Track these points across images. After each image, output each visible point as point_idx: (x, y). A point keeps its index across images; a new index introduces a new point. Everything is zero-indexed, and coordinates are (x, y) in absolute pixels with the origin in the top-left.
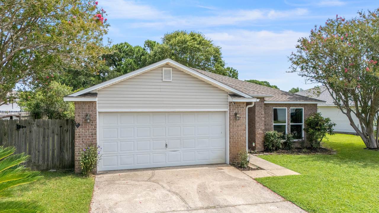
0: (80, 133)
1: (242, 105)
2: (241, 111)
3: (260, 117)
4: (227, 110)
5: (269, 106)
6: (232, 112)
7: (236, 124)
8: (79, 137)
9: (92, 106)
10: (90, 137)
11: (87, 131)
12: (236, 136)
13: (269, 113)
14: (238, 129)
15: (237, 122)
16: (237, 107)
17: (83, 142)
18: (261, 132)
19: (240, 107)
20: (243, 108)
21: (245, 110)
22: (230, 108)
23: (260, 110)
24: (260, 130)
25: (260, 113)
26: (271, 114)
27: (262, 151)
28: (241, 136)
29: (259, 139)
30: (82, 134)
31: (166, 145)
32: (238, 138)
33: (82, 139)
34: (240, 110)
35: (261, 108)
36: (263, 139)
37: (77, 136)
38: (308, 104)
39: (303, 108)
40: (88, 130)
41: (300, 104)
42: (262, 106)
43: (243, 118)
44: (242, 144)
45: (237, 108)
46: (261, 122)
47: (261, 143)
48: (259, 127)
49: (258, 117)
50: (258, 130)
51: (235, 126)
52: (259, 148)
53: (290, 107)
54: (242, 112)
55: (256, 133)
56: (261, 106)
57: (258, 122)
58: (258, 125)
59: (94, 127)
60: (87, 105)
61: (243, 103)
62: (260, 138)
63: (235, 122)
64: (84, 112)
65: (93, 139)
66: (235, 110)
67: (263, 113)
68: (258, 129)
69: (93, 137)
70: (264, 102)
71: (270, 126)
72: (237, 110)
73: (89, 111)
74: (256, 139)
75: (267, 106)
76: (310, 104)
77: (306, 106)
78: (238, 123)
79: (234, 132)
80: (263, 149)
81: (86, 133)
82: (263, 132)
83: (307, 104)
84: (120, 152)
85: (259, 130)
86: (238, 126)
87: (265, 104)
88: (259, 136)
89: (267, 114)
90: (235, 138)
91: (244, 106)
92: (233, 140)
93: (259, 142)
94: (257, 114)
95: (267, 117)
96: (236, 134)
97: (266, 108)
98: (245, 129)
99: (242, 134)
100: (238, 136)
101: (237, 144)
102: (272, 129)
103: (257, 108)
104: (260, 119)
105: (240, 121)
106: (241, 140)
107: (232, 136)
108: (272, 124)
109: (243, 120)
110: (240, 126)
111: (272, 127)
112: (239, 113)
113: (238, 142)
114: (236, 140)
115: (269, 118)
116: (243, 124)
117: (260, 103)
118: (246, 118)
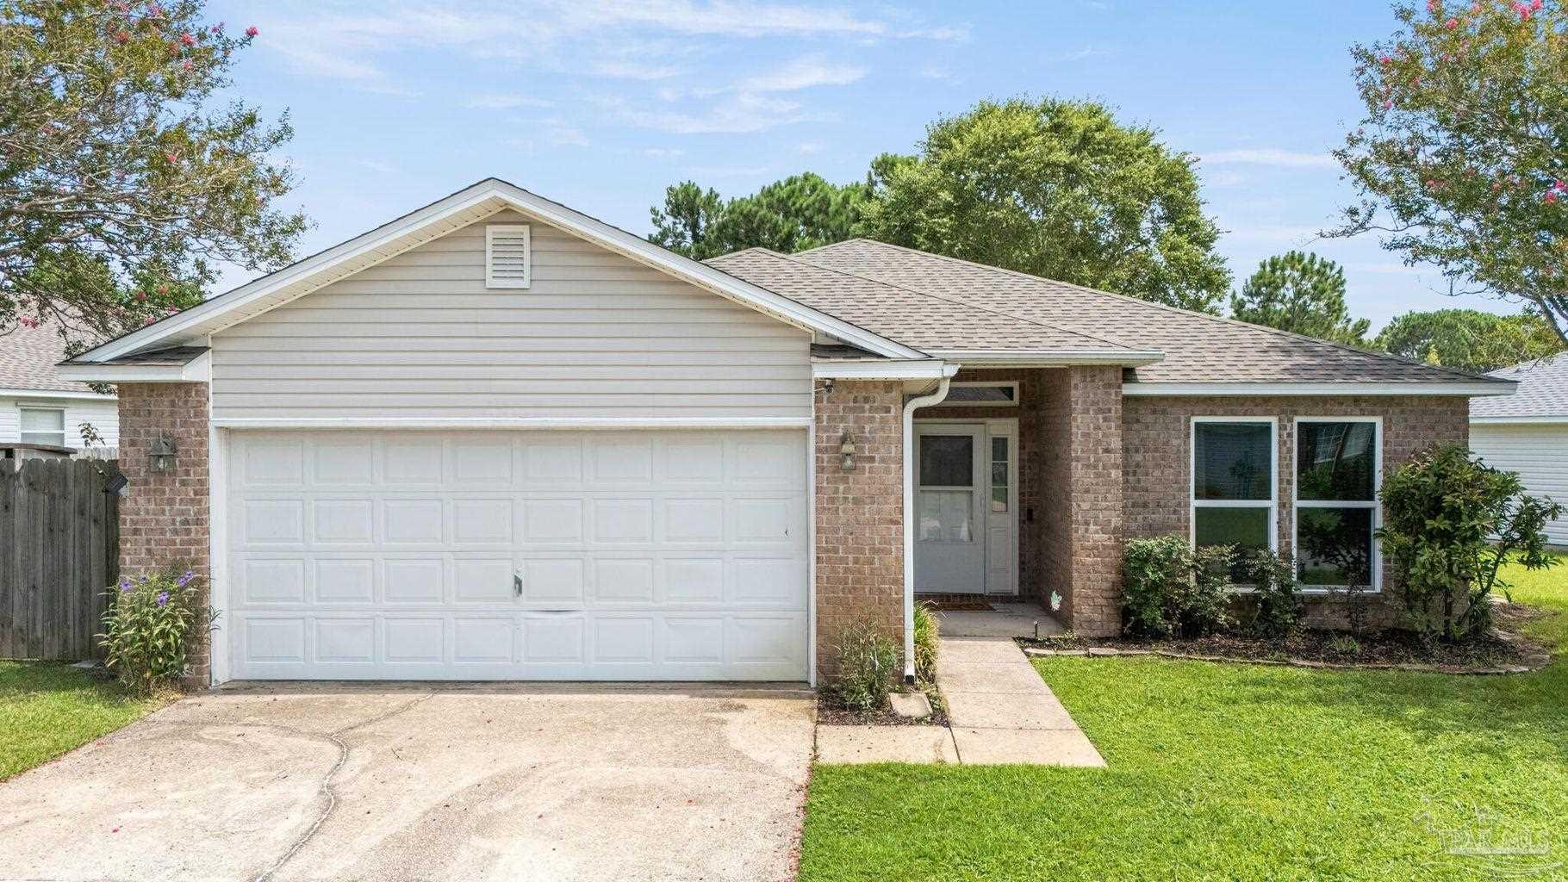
0: (138, 514)
1: (880, 398)
2: (876, 425)
3: (1095, 467)
4: (807, 420)
5: (1169, 410)
6: (826, 430)
7: (847, 490)
8: (136, 532)
9: (186, 402)
10: (176, 532)
11: (167, 508)
12: (846, 551)
13: (1167, 443)
14: (861, 518)
15: (851, 481)
16: (851, 404)
17: (149, 551)
18: (1101, 538)
19: (867, 406)
20: (888, 410)
21: (900, 419)
22: (818, 410)
23: (1098, 428)
24: (1096, 532)
25: (1098, 442)
26: (1179, 451)
27: (1112, 635)
29: (1093, 576)
30: (145, 521)
31: (518, 582)
33: (148, 542)
34: (872, 420)
35: (1105, 420)
36: (1112, 577)
37: (125, 527)
38: (1411, 397)
39: (1378, 421)
40: (171, 502)
41: (1357, 399)
42: (1110, 410)
43: (883, 460)
44: (881, 591)
45: (853, 410)
46: (1103, 489)
47: (1105, 594)
48: (1091, 513)
49: (1088, 466)
50: (1087, 531)
51: (845, 498)
52: (1090, 621)
53: (1296, 413)
54: (883, 429)
55: (1076, 545)
56: (1100, 411)
57: (1087, 491)
58: (1085, 506)
59: (192, 494)
60: (166, 400)
61: (889, 385)
62: (1100, 568)
63: (845, 480)
64: (153, 429)
65: (190, 543)
66: (842, 419)
67: (1116, 443)
68: (1087, 523)
69: (188, 532)
70: (1120, 387)
71: (1175, 512)
72: (855, 422)
73: (173, 424)
74: (1075, 574)
75: (1154, 412)
76: (1420, 397)
77: (1397, 410)
78: (861, 483)
79: (836, 531)
80: (1113, 627)
81: (161, 518)
82: (1111, 543)
83: (1402, 397)
84: (316, 604)
85: (1092, 527)
86: (856, 501)
87: (1127, 399)
88: (1089, 560)
89: (1156, 450)
90: (843, 560)
91: (894, 401)
92: (834, 570)
93: (1090, 592)
94: (1083, 451)
95: (1158, 466)
96: (847, 539)
97: (1150, 419)
98: (895, 516)
99: (880, 543)
100: (862, 551)
101: (854, 589)
102: (1187, 528)
103: (1079, 420)
104: (1098, 475)
105: (867, 474)
106: (872, 570)
107: (827, 551)
108: (1187, 505)
109: (887, 471)
110: (868, 501)
111: (1188, 520)
112: (868, 435)
113: (858, 581)
114: (846, 570)
115: (1166, 473)
116: (886, 492)
117: (1095, 394)
118: (900, 461)
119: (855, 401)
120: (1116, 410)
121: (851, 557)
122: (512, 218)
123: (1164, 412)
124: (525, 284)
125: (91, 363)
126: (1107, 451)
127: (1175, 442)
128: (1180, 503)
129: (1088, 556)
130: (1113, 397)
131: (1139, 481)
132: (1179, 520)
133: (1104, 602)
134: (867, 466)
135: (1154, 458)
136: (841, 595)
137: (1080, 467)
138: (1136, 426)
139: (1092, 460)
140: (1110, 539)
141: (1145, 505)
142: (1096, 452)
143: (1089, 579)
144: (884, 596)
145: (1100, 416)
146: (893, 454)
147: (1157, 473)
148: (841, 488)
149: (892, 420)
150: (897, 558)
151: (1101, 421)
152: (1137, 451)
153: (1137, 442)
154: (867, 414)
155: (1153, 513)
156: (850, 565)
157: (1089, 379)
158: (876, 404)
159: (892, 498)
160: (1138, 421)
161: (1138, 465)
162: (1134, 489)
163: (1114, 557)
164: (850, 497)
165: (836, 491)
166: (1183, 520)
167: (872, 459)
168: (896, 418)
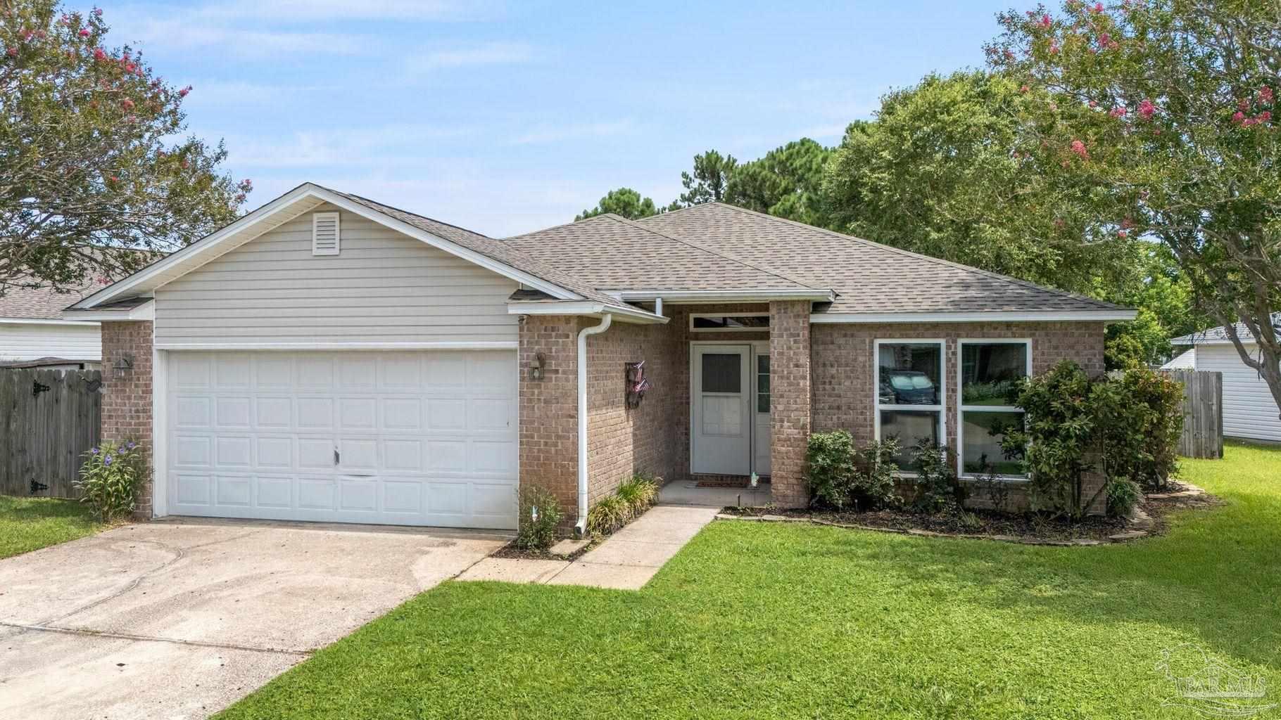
0: (111, 405)
1: (562, 328)
2: (560, 347)
3: (788, 378)
4: (514, 344)
5: (857, 334)
6: (526, 351)
7: (540, 394)
8: (110, 417)
9: (138, 334)
10: (132, 417)
11: (127, 402)
12: (540, 437)
13: (855, 360)
14: (549, 413)
15: (543, 386)
16: (543, 332)
17: (117, 429)
18: (794, 433)
19: (554, 334)
20: (567, 336)
21: (575, 343)
22: (521, 336)
23: (789, 348)
24: (789, 428)
26: (864, 366)
27: (802, 507)
28: (558, 437)
29: (786, 461)
30: (115, 410)
31: (337, 455)
32: (546, 444)
33: (117, 423)
34: (557, 343)
35: (795, 342)
36: (801, 462)
37: (105, 414)
38: (1054, 323)
39: (1029, 342)
40: (129, 398)
41: (1008, 325)
42: (798, 335)
43: (564, 372)
44: (563, 466)
45: (544, 336)
46: (793, 395)
47: (795, 476)
48: (785, 413)
50: (782, 426)
51: (539, 399)
52: (785, 496)
53: (959, 336)
54: (564, 350)
55: (774, 438)
56: (792, 335)
57: (782, 396)
59: (141, 392)
60: (127, 332)
61: (568, 319)
62: (792, 455)
63: (539, 386)
64: (120, 351)
65: (139, 424)
66: (537, 343)
67: (805, 359)
68: (782, 421)
69: (138, 417)
71: (862, 413)
72: (546, 345)
73: (131, 348)
74: (773, 460)
75: (845, 336)
76: (1062, 322)
77: (1043, 333)
78: (550, 387)
79: (532, 422)
80: (802, 501)
81: (123, 408)
82: (801, 436)
83: (1047, 323)
84: (217, 466)
85: (786, 424)
86: (546, 402)
87: (812, 325)
88: (783, 449)
89: (847, 365)
90: (538, 443)
91: (572, 330)
92: (530, 450)
93: (784, 474)
94: (778, 366)
95: (848, 377)
96: (539, 428)
97: (842, 341)
98: (572, 413)
99: (563, 432)
100: (549, 437)
101: (544, 464)
102: (872, 426)
103: (776, 342)
104: (790, 384)
105: (554, 382)
106: (556, 450)
107: (527, 436)
108: (872, 408)
109: (567, 380)
110: (554, 401)
111: (872, 420)
112: (554, 354)
113: (546, 459)
114: (539, 451)
115: (855, 382)
116: (565, 395)
117: (788, 323)
118: (576, 373)
119: (545, 330)
120: (805, 334)
121: (542, 441)
122: (330, 208)
123: (852, 336)
124: (336, 252)
125: (81, 309)
126: (797, 366)
127: (862, 359)
128: (866, 407)
129: (783, 446)
130: (801, 325)
131: (834, 389)
132: (865, 419)
133: (795, 481)
134: (554, 376)
135: (845, 371)
136: (536, 468)
137: (776, 378)
138: (831, 346)
139: (785, 372)
140: (799, 433)
141: (839, 408)
142: (788, 367)
143: (783, 464)
144: (564, 470)
145: (792, 339)
146: (571, 368)
147: (847, 383)
148: (536, 391)
149: (570, 344)
150: (573, 443)
151: (792, 343)
152: (832, 366)
153: (831, 359)
154: (553, 339)
155: (845, 414)
156: (542, 447)
157: (783, 311)
158: (560, 332)
159: (570, 400)
160: (832, 343)
161: (833, 377)
162: (830, 396)
163: (803, 448)
164: (543, 398)
165: (533, 394)
166: (868, 419)
167: (557, 372)
168: (573, 342)
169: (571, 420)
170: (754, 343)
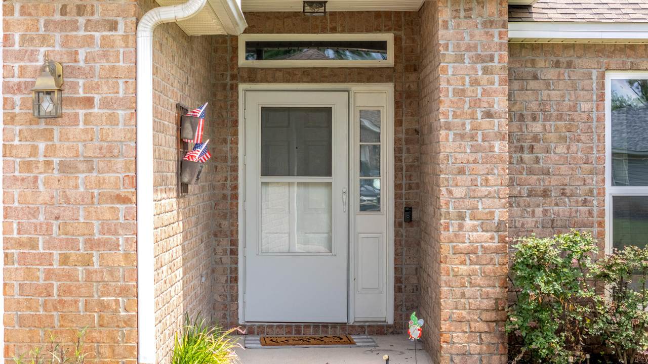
2: (96, 49)
3: (473, 138)
5: (577, 61)
6: (19, 56)
7: (51, 150)
12: (49, 245)
13: (574, 108)
14: (71, 193)
16: (57, 17)
19: (82, 20)
20: (113, 26)
21: (131, 40)
23: (475, 82)
24: (474, 229)
25: (476, 103)
26: (589, 119)
28: (92, 244)
29: (468, 291)
32: (65, 260)
34: (89, 41)
35: (486, 71)
36: (496, 291)
42: (492, 59)
43: (106, 104)
44: (103, 306)
45: (61, 26)
46: (482, 169)
47: (486, 316)
48: (467, 203)
49: (462, 137)
50: (461, 227)
51: (48, 164)
52: (465, 354)
54: (105, 55)
55: (446, 248)
56: (480, 59)
57: (461, 172)
58: (458, 192)
62: (479, 280)
63: (48, 135)
66: (44, 40)
67: (500, 104)
68: (461, 217)
70: (504, 26)
71: (585, 203)
72: (63, 45)
74: (444, 289)
75: (557, 65)
79: (34, 213)
82: (495, 244)
85: (468, 223)
86: (66, 168)
88: (463, 269)
89: (560, 117)
90: (46, 259)
91: (123, 12)
92: (29, 274)
93: (464, 313)
94: (455, 115)
95: (563, 139)
96: (49, 226)
97: (551, 74)
98: (123, 192)
99: (102, 232)
100: (71, 244)
101: (60, 302)
102: (601, 224)
103: (450, 72)
104: (475, 149)
105: (81, 126)
106: (89, 273)
107: (20, 244)
108: (602, 193)
109: (112, 120)
110: (82, 166)
111: (602, 214)
112: (82, 64)
113: (67, 291)
114: (49, 275)
115: (574, 148)
116: (109, 153)
117: (472, 36)
118: (132, 105)
119: (63, 12)
120: (501, 57)
121: (56, 253)
123: (569, 65)
126: (489, 115)
127: (585, 106)
128: (591, 191)
129: (463, 263)
130: (496, 39)
131: (537, 161)
132: (590, 214)
133: (484, 327)
134: (82, 112)
135: (557, 129)
136: (41, 312)
137: (451, 138)
138: (533, 84)
139: (468, 127)
140: (492, 238)
141: (545, 194)
142: (473, 117)
143: (463, 295)
144: (107, 315)
145: (479, 66)
146: (121, 95)
147: (561, 149)
148: (42, 146)
149: (119, 42)
150: (126, 255)
151: (480, 73)
152: (534, 119)
153: (534, 106)
154: (82, 33)
155: (557, 205)
156: (56, 266)
157: (462, 14)
158: (96, 17)
159: (120, 162)
160: (535, 78)
161: (536, 138)
162: (531, 172)
163: (498, 266)
164: (56, 160)
165: (34, 151)
166: (595, 213)
167: (89, 102)
168: (125, 38)
169: (122, 207)
170: (355, 87)
